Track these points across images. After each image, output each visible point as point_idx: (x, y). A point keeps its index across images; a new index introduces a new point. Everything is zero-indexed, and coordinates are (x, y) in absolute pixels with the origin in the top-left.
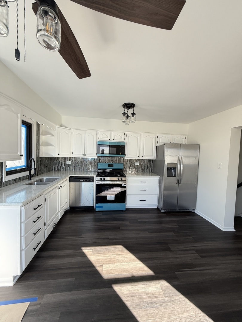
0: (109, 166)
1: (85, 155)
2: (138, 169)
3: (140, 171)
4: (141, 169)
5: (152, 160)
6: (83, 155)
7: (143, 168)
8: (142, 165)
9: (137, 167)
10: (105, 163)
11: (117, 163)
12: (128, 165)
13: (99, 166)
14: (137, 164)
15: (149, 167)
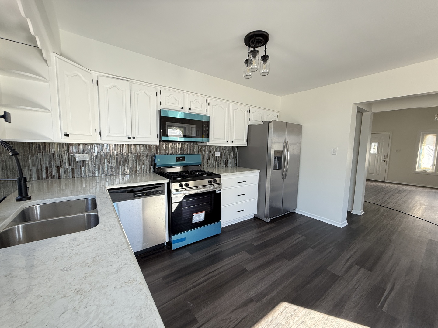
0: (178, 159)
1: (134, 138)
2: (219, 164)
3: (222, 165)
4: (223, 162)
5: (237, 147)
6: (129, 138)
7: (226, 160)
8: (224, 155)
9: (218, 159)
10: (168, 154)
11: (188, 153)
12: (205, 157)
13: (159, 160)
14: (218, 154)
15: (233, 159)
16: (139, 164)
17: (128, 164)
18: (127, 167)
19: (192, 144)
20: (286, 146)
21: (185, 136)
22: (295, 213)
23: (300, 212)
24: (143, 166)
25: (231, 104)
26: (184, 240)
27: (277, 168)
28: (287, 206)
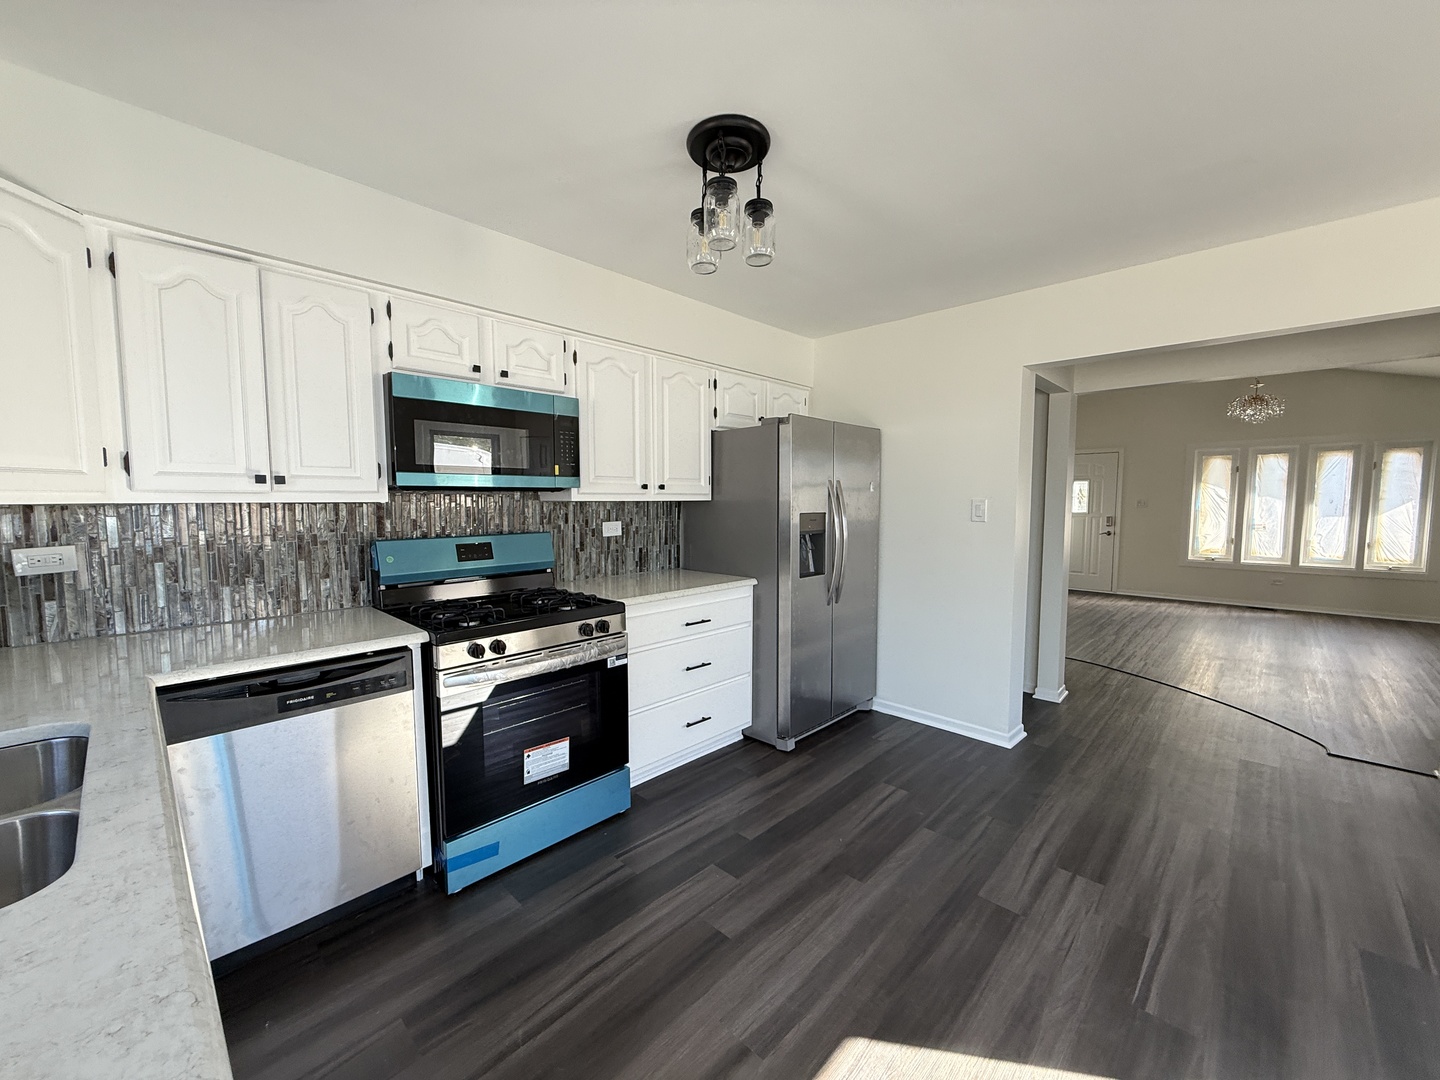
0: (465, 552)
1: (280, 480)
2: (619, 562)
3: (630, 565)
4: (631, 557)
5: (679, 502)
6: (260, 479)
7: (641, 550)
8: (637, 532)
9: (613, 547)
10: (425, 536)
11: (506, 529)
12: (569, 541)
13: (390, 560)
14: (612, 529)
15: (666, 543)
16: (310, 577)
17: (260, 579)
18: (258, 590)
19: (517, 495)
20: (835, 496)
21: (496, 471)
22: (870, 711)
23: (886, 706)
24: (325, 585)
25: (653, 359)
26: (492, 850)
27: (812, 570)
28: (847, 690)
